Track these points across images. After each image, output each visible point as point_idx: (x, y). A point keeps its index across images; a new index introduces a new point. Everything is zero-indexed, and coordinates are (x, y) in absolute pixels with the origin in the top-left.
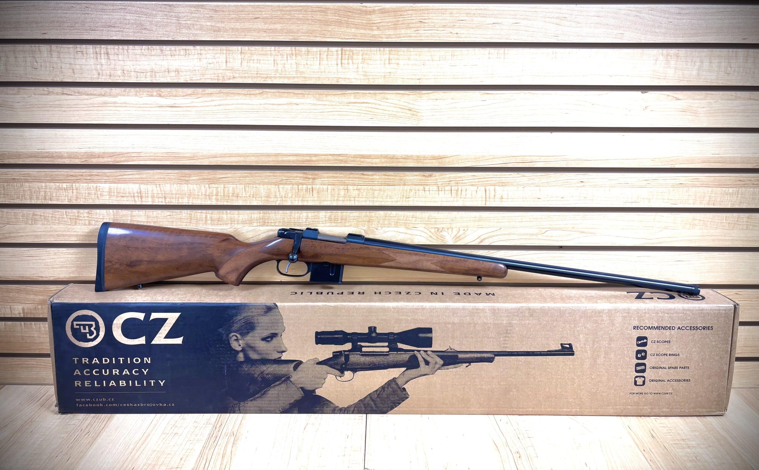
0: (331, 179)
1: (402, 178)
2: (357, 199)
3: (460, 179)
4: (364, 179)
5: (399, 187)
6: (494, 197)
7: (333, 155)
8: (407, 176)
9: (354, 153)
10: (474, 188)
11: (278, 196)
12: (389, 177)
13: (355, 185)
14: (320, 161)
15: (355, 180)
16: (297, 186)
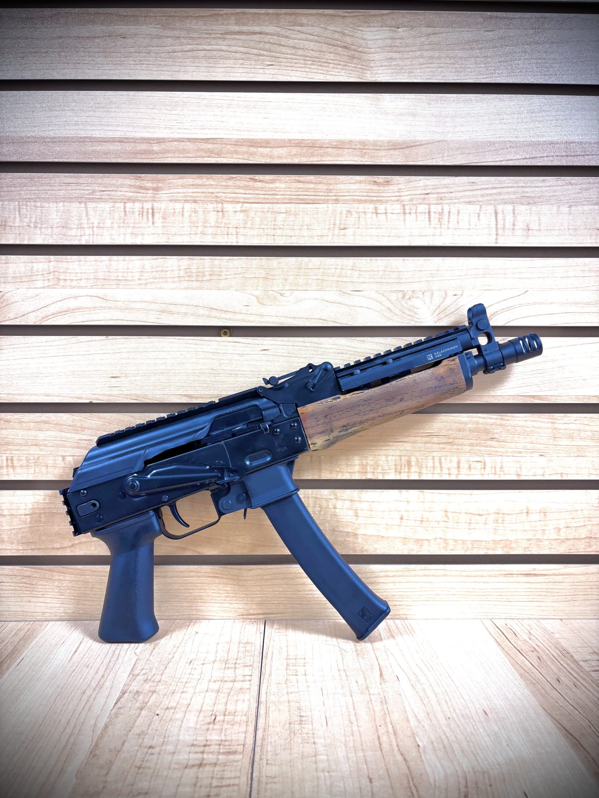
0: (191, 190)
1: (331, 187)
2: (241, 231)
3: (445, 190)
4: (257, 189)
5: (325, 205)
6: (512, 227)
7: (195, 140)
8: (342, 183)
9: (235, 136)
10: (474, 208)
11: (86, 226)
12: (307, 186)
13: (238, 202)
14: (168, 151)
15: (238, 191)
16: (122, 204)
